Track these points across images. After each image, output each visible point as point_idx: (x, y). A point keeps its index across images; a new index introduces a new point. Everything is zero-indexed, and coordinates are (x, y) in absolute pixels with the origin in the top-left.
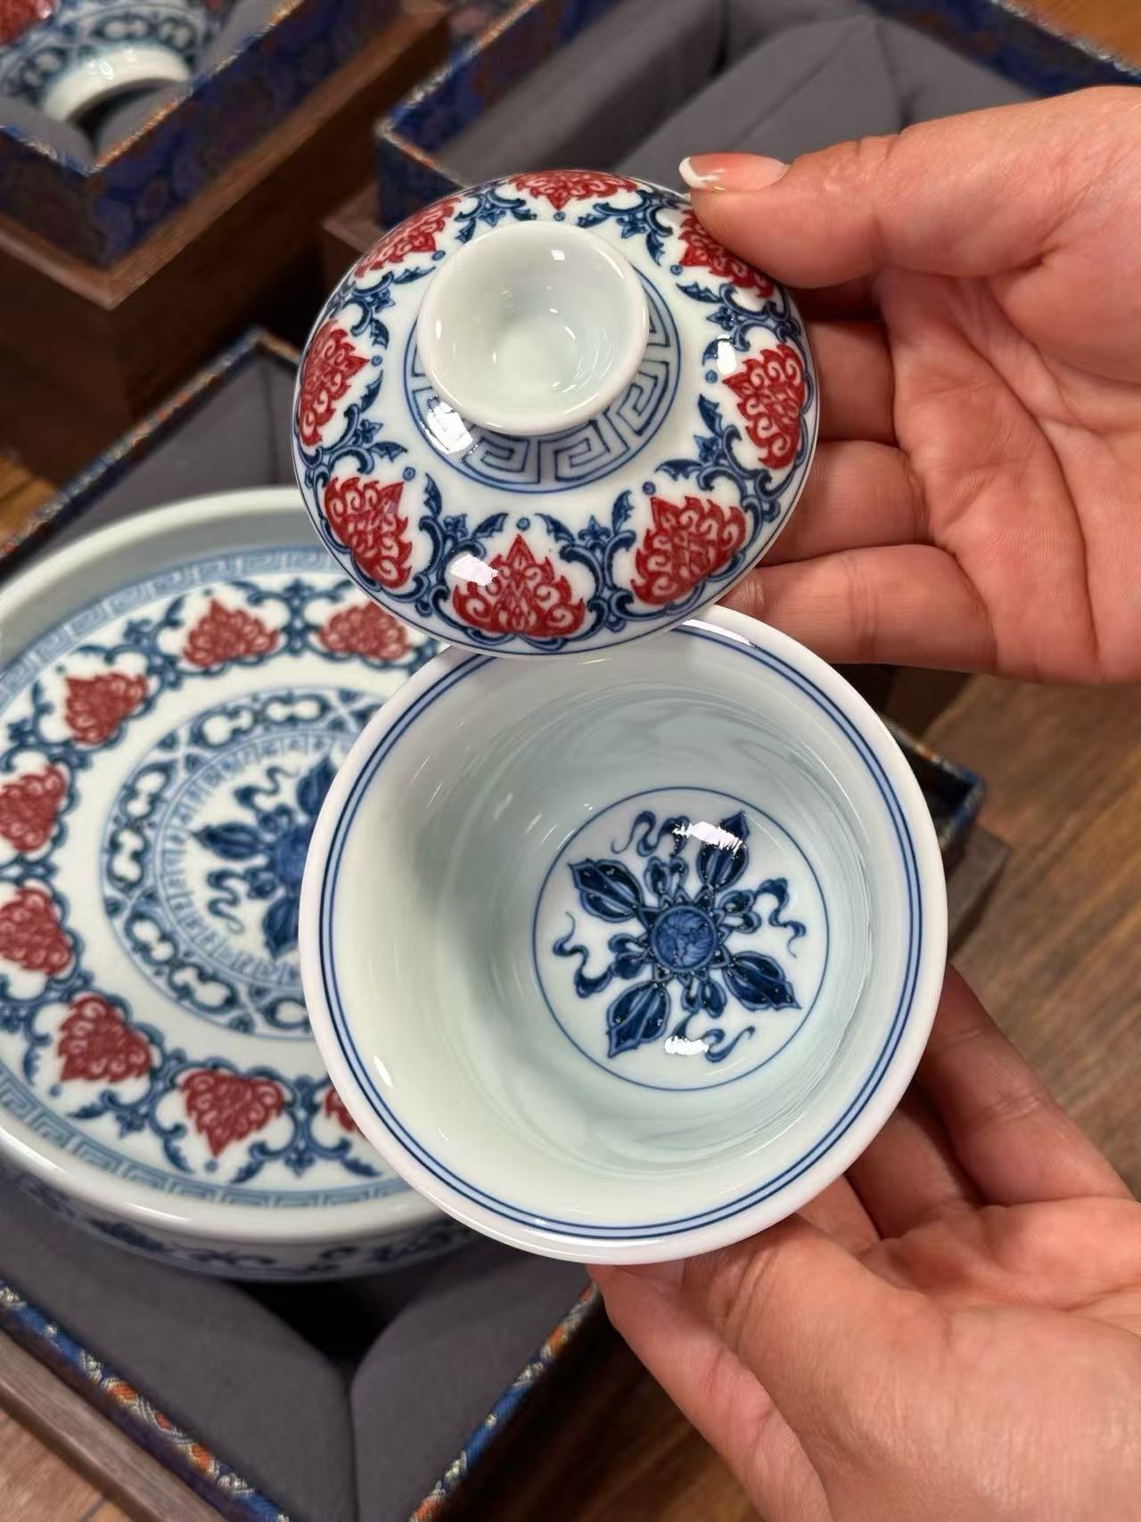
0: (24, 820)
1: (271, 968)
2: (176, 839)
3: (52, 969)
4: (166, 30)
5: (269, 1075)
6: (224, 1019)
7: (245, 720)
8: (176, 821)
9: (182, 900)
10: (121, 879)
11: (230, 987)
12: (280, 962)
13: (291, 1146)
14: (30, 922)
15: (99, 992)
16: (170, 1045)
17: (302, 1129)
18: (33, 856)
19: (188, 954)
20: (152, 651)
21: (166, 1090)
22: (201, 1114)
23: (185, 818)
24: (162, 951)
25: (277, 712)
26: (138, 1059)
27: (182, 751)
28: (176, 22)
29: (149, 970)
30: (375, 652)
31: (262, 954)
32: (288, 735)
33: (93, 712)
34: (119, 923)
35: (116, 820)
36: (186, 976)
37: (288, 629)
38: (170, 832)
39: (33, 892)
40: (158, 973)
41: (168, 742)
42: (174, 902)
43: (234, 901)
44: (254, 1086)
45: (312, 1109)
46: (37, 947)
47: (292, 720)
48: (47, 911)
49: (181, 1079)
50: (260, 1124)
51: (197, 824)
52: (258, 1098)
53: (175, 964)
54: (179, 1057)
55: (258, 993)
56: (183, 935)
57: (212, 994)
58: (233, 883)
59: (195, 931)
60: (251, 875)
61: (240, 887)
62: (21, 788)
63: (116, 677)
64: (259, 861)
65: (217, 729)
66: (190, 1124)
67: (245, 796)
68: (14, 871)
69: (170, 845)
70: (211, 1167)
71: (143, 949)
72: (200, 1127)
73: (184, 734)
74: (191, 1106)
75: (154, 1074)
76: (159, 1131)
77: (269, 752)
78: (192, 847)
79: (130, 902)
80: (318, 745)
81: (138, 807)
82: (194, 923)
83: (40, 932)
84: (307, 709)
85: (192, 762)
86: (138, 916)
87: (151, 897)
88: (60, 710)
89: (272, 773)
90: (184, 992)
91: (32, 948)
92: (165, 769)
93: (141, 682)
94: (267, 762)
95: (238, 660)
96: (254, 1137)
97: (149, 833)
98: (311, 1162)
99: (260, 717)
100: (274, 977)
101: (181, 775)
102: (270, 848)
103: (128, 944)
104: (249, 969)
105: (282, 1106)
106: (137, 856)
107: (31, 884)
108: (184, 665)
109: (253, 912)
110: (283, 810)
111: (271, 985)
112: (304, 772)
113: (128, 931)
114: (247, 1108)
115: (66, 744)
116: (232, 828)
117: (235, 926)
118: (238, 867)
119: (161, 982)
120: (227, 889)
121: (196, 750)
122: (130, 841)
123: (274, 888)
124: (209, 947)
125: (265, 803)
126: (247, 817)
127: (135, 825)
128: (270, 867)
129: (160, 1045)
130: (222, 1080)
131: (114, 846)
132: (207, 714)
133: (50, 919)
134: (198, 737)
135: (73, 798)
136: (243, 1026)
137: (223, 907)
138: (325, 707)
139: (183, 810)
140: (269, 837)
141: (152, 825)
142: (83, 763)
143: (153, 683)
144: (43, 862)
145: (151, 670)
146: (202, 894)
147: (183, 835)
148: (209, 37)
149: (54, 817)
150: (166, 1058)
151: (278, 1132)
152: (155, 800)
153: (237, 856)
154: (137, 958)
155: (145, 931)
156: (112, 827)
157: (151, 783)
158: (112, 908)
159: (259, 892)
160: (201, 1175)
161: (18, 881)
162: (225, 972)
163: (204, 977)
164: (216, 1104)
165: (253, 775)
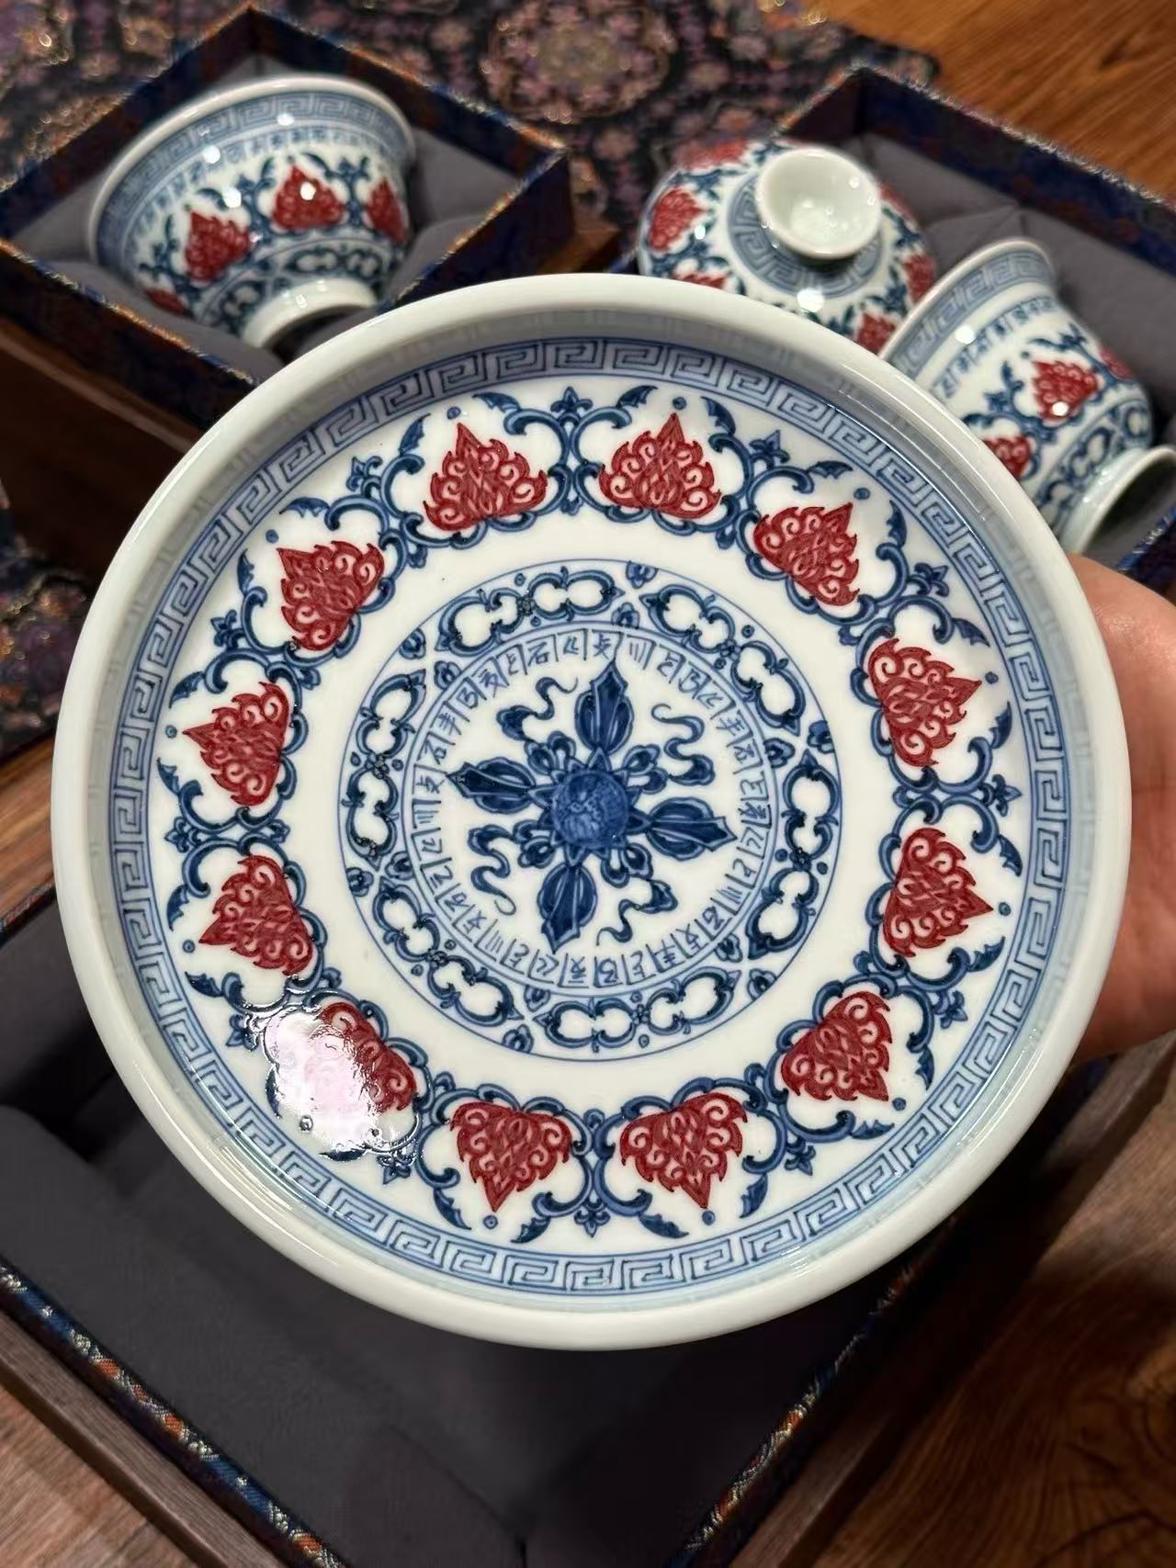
0: (242, 761)
1: (550, 964)
2: (428, 783)
3: (293, 966)
4: (353, 261)
5: (552, 1107)
6: (498, 1033)
7: (508, 612)
8: (428, 759)
9: (440, 870)
10: (366, 842)
11: (504, 990)
12: (560, 955)
13: (581, 1198)
14: (261, 904)
15: (348, 996)
16: (435, 1068)
17: (594, 1177)
18: (258, 811)
19: (450, 945)
20: (386, 508)
21: (434, 1126)
22: (476, 1156)
23: (439, 755)
24: (420, 941)
25: (549, 598)
26: (399, 1086)
27: (430, 658)
28: (363, 254)
29: (406, 968)
30: (673, 507)
31: (540, 944)
32: (562, 632)
33: (316, 605)
34: (367, 902)
35: (355, 759)
36: (450, 975)
37: (558, 471)
38: (421, 773)
39: (262, 860)
40: (416, 972)
41: (413, 646)
42: (430, 872)
43: (503, 872)
44: (536, 1122)
45: (606, 1152)
46: (273, 935)
47: (568, 609)
48: (281, 888)
49: (450, 1112)
50: (545, 1171)
51: (453, 763)
52: (542, 1137)
53: (437, 958)
54: (447, 1082)
55: (537, 996)
56: (443, 918)
57: (481, 999)
58: (499, 844)
59: (459, 911)
60: (524, 831)
61: (510, 850)
62: (236, 715)
63: (343, 547)
64: (532, 813)
65: (474, 625)
66: (463, 1169)
67: (512, 720)
68: (236, 833)
69: (422, 793)
70: (490, 1222)
71: (397, 938)
72: (476, 1173)
73: (432, 634)
74: (463, 1146)
75: (419, 1104)
76: (429, 1177)
77: (541, 658)
78: (449, 792)
79: (379, 873)
80: (602, 647)
81: (380, 740)
82: (457, 901)
83: (274, 916)
84: (587, 594)
85: (444, 674)
86: (390, 894)
87: (403, 866)
88: (276, 600)
89: (544, 686)
90: (449, 997)
91: (267, 938)
92: (410, 684)
93: (374, 555)
94: (538, 672)
95: (494, 521)
96: (538, 1187)
97: (396, 776)
98: (606, 1217)
99: (526, 606)
100: (555, 976)
101: (432, 692)
102: (546, 794)
103: (379, 933)
104: (524, 965)
105: (571, 1149)
106: (383, 810)
107: (259, 850)
108: (428, 529)
109: (526, 884)
110: (560, 742)
111: (553, 988)
112: (584, 687)
113: (379, 915)
114: (529, 1150)
115: (285, 648)
116: (496, 767)
117: (506, 906)
118: (507, 822)
119: (421, 983)
120: (492, 853)
121: (447, 657)
122: (374, 790)
123: (552, 851)
124: (475, 934)
125: (537, 730)
126: (515, 752)
127: (379, 766)
128: (545, 822)
129: (423, 1067)
130: (499, 1112)
131: (355, 796)
132: (461, 603)
133: (287, 899)
134: (451, 638)
135: (300, 728)
136: (520, 1042)
137: (489, 877)
138: (609, 591)
139: (435, 743)
140: (542, 780)
141: (398, 765)
142: (310, 679)
143: (390, 556)
144: (270, 818)
145: (386, 539)
146: (465, 861)
147: (437, 778)
148: (394, 266)
149: (280, 756)
150: (432, 1084)
151: (565, 1180)
152: (400, 729)
153: (505, 808)
154: (390, 950)
155: (399, 914)
156: (350, 769)
157: (395, 704)
158: (358, 883)
159: (534, 857)
160: (480, 1233)
161: (243, 847)
162: (496, 971)
163: (471, 976)
164: (492, 1144)
165: (521, 691)
